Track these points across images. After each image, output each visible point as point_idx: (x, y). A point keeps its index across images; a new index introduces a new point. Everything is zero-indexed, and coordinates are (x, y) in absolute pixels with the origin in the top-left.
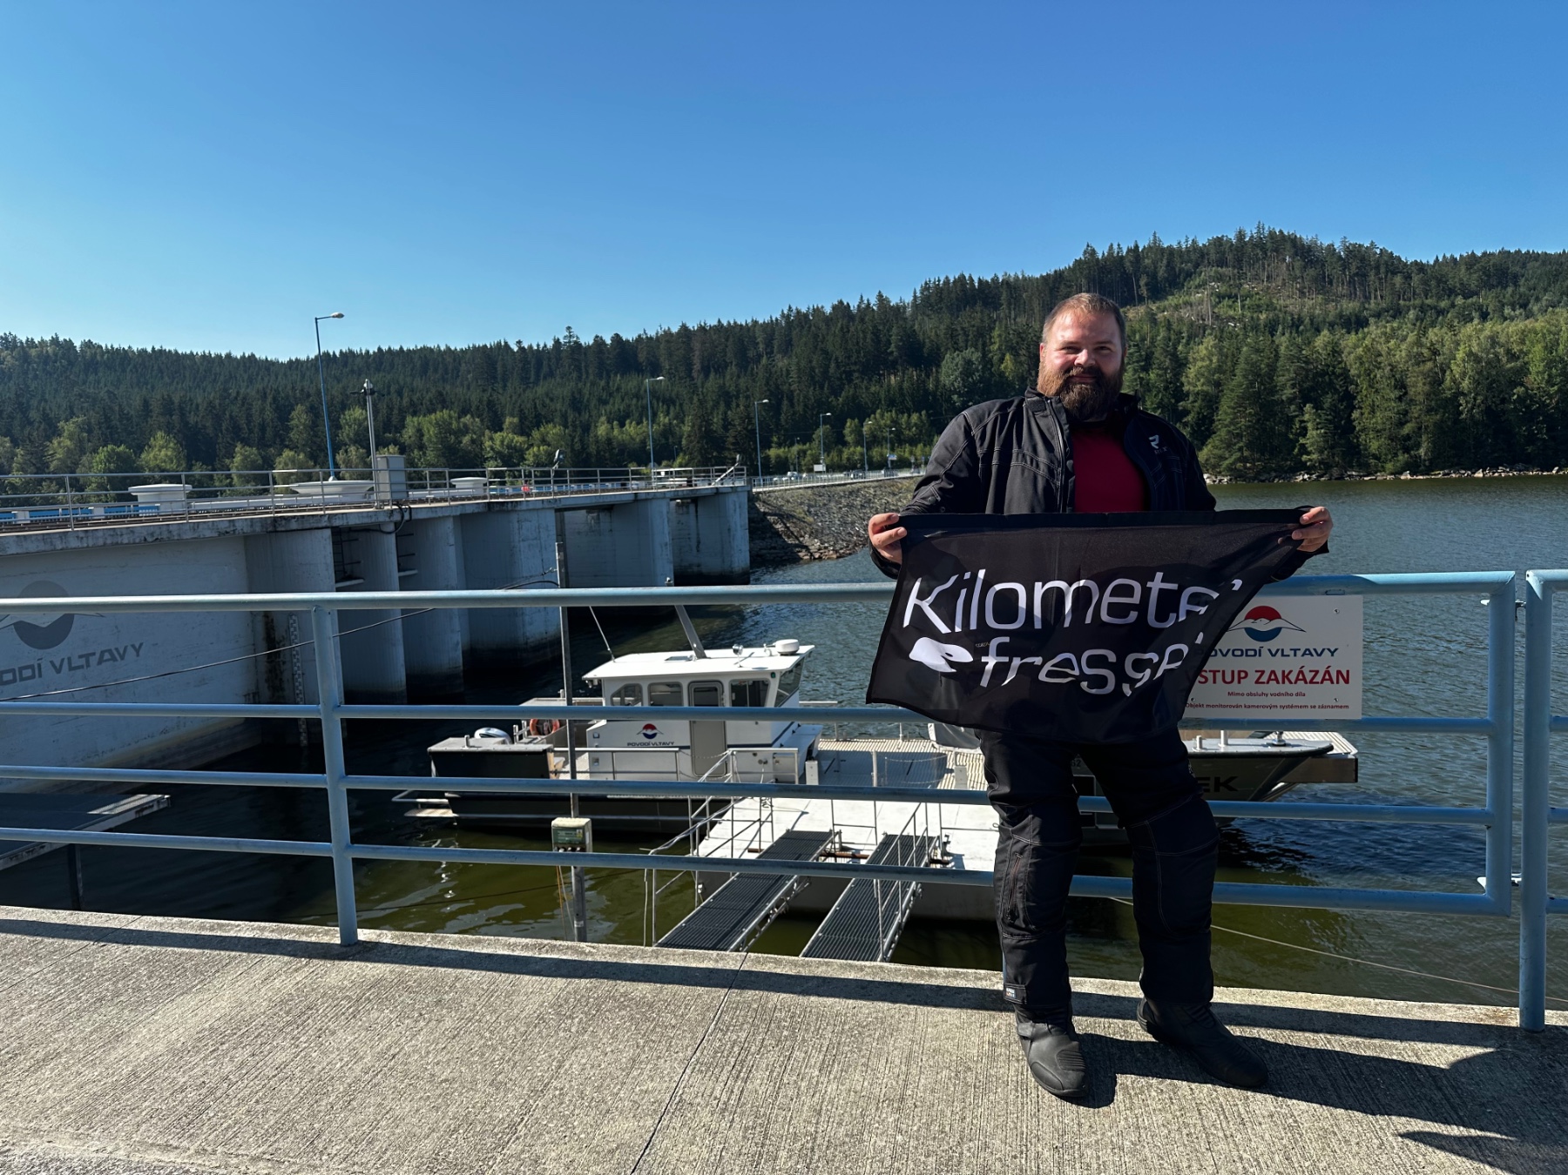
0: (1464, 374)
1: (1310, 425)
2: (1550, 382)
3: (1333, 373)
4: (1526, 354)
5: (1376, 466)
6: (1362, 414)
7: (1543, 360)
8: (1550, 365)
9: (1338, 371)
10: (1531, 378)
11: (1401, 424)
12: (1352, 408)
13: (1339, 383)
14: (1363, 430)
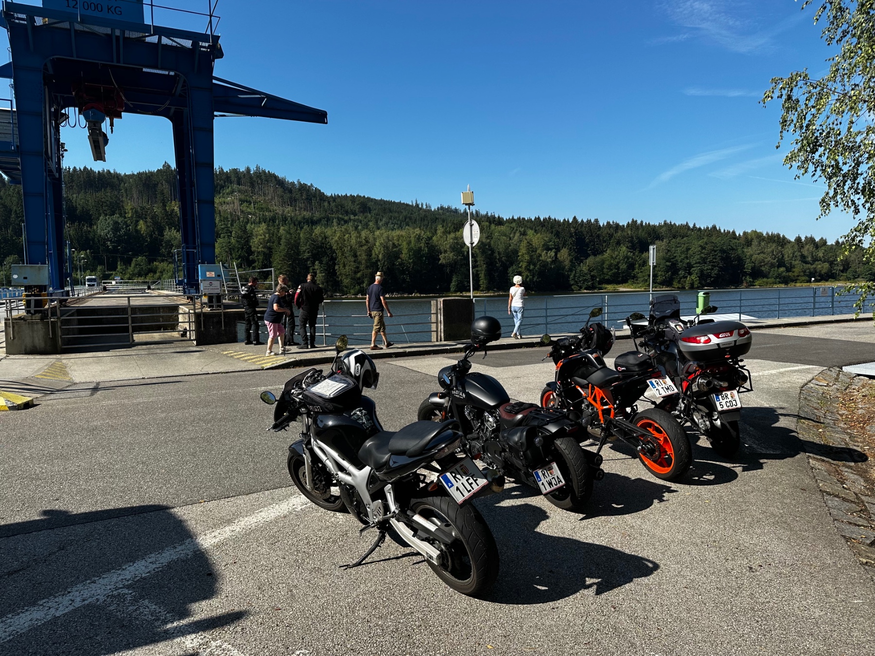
0: (379, 253)
1: (318, 272)
2: (410, 258)
3: (326, 247)
4: (400, 245)
5: (347, 291)
6: (339, 267)
7: (407, 249)
8: (410, 250)
9: (328, 247)
10: (403, 255)
11: (356, 273)
12: (335, 264)
13: (329, 252)
14: (341, 274)
